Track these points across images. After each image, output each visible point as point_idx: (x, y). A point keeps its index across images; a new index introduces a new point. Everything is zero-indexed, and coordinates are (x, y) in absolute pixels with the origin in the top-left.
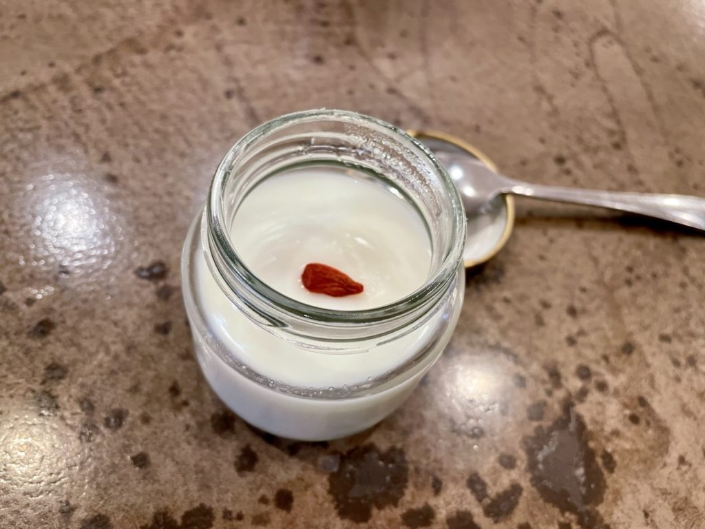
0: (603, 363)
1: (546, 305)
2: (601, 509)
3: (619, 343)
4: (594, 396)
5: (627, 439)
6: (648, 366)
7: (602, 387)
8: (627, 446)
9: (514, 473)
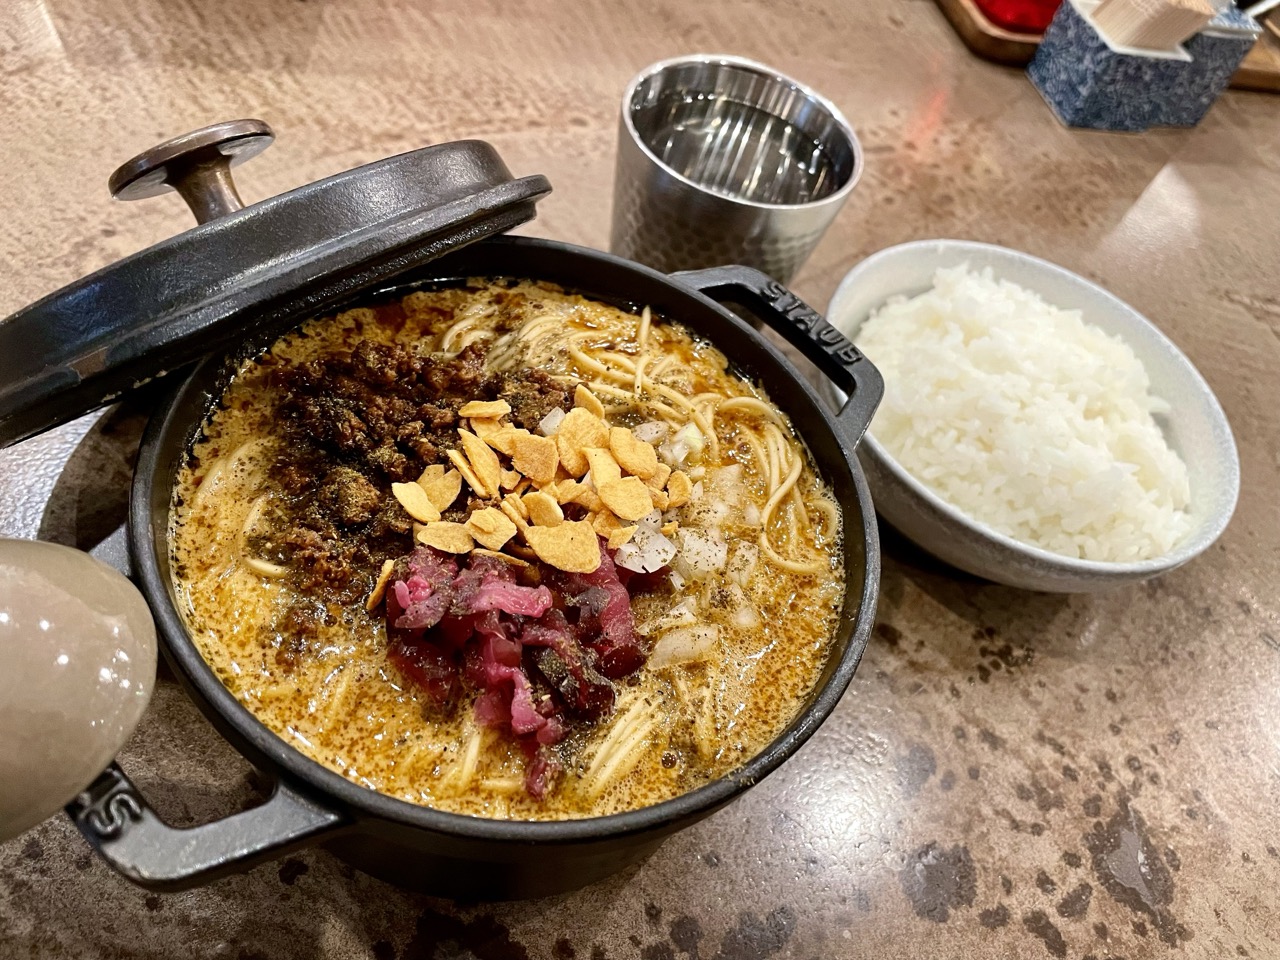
0: (1152, 753)
1: (1083, 690)
2: (1172, 908)
3: (1166, 731)
4: (1148, 789)
5: (1186, 836)
6: (1197, 756)
7: (1154, 779)
8: (1189, 842)
9: (1081, 871)
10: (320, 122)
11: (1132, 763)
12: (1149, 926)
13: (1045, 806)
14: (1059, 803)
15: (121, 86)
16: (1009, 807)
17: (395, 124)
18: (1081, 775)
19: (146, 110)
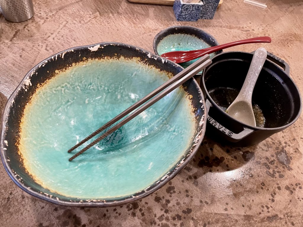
0: (289, 142)
2: (290, 165)
3: (293, 138)
4: (288, 147)
5: (294, 155)
6: (298, 143)
7: (289, 146)
9: (274, 158)
10: (143, 27)
11: (286, 143)
12: (285, 167)
13: (268, 147)
14: (271, 147)
15: (110, 21)
16: (262, 147)
17: (156, 27)
18: (276, 144)
19: (115, 25)
